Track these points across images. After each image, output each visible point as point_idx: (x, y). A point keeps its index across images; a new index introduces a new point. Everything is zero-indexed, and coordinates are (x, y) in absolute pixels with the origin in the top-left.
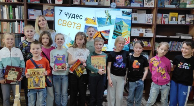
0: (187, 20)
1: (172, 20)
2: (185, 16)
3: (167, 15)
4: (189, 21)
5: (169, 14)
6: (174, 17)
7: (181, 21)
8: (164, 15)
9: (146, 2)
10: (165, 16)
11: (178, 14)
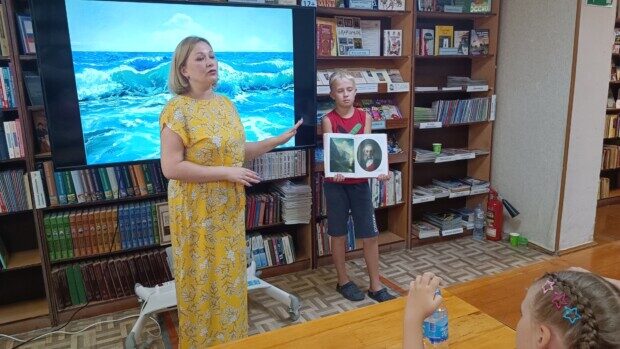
0: (473, 44)
1: (441, 46)
2: (470, 35)
3: (431, 32)
4: (479, 46)
5: (434, 29)
6: (446, 37)
7: (460, 48)
8: (425, 31)
10: (427, 34)
11: (455, 30)
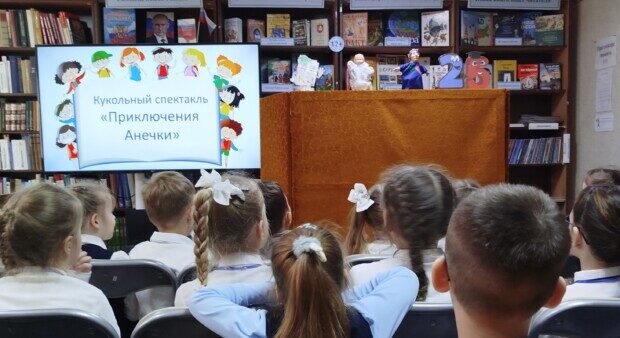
2: (539, 70)
5: (493, 63)
9: (428, 34)
